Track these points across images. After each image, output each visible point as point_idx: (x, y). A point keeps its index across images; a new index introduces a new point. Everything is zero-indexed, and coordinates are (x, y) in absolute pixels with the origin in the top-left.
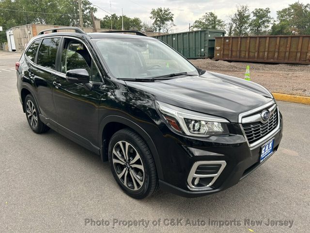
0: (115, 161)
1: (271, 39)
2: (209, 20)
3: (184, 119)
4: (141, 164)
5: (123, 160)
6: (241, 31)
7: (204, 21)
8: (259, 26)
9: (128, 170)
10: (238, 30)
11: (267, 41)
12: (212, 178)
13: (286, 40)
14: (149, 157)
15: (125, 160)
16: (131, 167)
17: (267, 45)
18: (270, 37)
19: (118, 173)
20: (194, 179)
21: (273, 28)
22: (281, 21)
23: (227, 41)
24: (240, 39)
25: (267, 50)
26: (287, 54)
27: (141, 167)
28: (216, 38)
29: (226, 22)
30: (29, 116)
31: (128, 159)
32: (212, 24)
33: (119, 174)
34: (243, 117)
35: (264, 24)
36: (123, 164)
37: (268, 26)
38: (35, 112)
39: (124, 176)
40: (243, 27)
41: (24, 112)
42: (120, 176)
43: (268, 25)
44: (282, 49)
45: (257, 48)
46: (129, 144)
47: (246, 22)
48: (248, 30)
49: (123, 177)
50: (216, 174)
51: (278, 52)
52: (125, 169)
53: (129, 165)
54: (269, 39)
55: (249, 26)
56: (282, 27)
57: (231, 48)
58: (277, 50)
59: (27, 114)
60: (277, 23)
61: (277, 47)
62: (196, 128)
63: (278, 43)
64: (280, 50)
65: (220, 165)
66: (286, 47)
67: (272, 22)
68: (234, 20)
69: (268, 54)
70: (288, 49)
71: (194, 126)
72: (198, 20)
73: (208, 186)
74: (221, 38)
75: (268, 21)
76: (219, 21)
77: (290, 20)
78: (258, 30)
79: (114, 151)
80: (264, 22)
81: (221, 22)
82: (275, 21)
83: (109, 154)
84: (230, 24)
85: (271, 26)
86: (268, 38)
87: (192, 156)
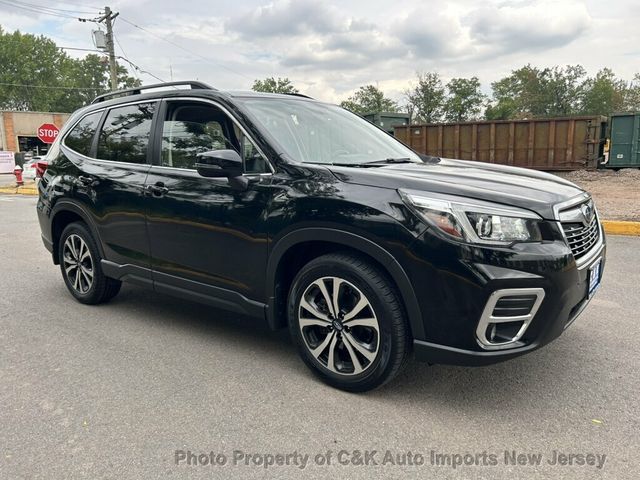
0: (304, 322)
1: (499, 127)
2: (367, 100)
3: (467, 213)
4: (372, 316)
5: (325, 317)
6: (429, 120)
7: (358, 102)
8: (462, 112)
9: (339, 336)
10: (423, 118)
11: (493, 131)
12: (521, 323)
13: (526, 128)
14: (388, 299)
15: (330, 317)
16: (346, 327)
17: (492, 137)
18: (496, 124)
19: (311, 348)
20: (490, 326)
21: (487, 113)
22: (502, 100)
23: (417, 132)
24: (441, 128)
25: (493, 147)
26: (531, 153)
27: (372, 323)
28: (396, 128)
29: (400, 105)
30: (68, 270)
31: (337, 312)
32: (375, 107)
33: (314, 348)
34: (561, 211)
35: (470, 106)
36: (325, 325)
37: (478, 111)
38: (87, 259)
39: (327, 350)
40: (433, 113)
41: (56, 263)
42: (316, 353)
43: (479, 108)
44: (520, 145)
45: (474, 143)
46: (342, 280)
47: (437, 104)
48: (443, 118)
49: (324, 354)
50: (529, 315)
51: (515, 151)
52: (330, 335)
53: (341, 324)
54: (496, 127)
55: (444, 110)
56: (504, 112)
57: (425, 144)
58: (511, 147)
59: (64, 266)
60: (494, 104)
61: (511, 141)
62: (487, 230)
63: (512, 134)
64: (518, 147)
65: (535, 297)
66: (528, 141)
67: (485, 103)
68: (415, 101)
69: (495, 154)
70: (531, 144)
71: (483, 226)
72: (346, 100)
73: (514, 339)
74: (405, 127)
75: (478, 102)
76: (387, 103)
77: (516, 99)
78: (461, 118)
79: (303, 303)
80: (470, 103)
81: (390, 105)
82: (490, 101)
83: (290, 310)
84: (407, 107)
85: (483, 109)
86: (493, 126)
87: (485, 281)
